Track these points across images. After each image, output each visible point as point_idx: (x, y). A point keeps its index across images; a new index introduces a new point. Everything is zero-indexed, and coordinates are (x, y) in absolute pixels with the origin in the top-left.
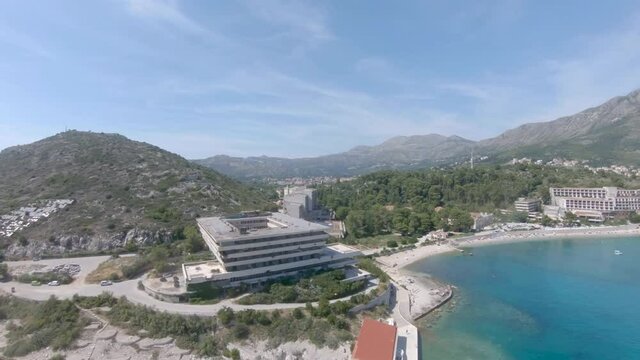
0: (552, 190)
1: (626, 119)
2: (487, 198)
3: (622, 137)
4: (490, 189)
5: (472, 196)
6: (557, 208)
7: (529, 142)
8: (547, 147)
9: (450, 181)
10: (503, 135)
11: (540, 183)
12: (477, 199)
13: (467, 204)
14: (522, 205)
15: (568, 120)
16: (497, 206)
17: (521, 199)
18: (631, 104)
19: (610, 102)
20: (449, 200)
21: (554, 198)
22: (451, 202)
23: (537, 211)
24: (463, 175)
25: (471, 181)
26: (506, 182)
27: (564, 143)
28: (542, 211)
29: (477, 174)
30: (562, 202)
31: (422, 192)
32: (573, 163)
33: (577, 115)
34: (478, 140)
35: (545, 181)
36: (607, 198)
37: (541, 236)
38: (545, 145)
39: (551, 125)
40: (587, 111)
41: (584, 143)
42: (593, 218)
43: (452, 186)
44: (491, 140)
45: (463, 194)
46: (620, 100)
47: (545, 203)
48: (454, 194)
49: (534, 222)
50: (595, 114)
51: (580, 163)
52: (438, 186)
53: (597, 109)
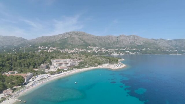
0: (52, 60)
1: (68, 38)
2: (30, 64)
3: (67, 42)
4: (31, 61)
5: (24, 64)
6: (54, 66)
7: (44, 41)
8: (49, 43)
9: (15, 58)
10: (36, 39)
11: (48, 58)
12: (26, 65)
13: (22, 68)
14: (43, 67)
15: (54, 36)
16: (34, 67)
17: (42, 65)
18: (69, 34)
19: (65, 33)
20: (15, 66)
21: (53, 63)
22: (16, 67)
23: (48, 68)
24: (20, 55)
25: (24, 58)
26: (36, 58)
27: (53, 42)
28: (49, 68)
29: (26, 55)
30: (55, 64)
31: (2, 64)
32: (56, 48)
33: (57, 36)
34: (29, 40)
35: (49, 57)
36: (68, 62)
37: (51, 79)
38: (48, 43)
39: (50, 37)
40: (59, 35)
41: (58, 43)
42: (65, 69)
43: (16, 60)
44: (33, 40)
45: (21, 64)
46: (67, 33)
47: (50, 65)
48: (16, 64)
49: (47, 73)
50: (61, 36)
51: (57, 48)
52: (9, 61)
53: (62, 35)
